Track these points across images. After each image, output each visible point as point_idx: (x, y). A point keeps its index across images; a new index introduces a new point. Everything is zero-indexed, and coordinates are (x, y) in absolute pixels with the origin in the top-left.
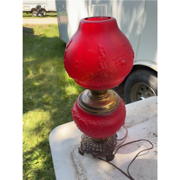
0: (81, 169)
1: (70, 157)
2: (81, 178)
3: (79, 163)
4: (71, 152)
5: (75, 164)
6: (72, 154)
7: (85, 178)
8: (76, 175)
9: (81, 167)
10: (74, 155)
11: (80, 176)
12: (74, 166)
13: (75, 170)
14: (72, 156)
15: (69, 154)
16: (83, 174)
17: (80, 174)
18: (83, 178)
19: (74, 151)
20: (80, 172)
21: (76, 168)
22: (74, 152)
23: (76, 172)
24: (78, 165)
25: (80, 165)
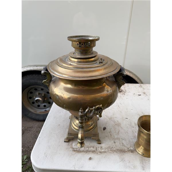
0: (92, 148)
1: (77, 153)
2: (99, 150)
3: (86, 148)
4: (73, 150)
5: (86, 151)
6: (74, 151)
7: (100, 147)
8: (95, 153)
9: (90, 148)
10: (77, 149)
11: (97, 150)
12: (86, 152)
13: (90, 153)
14: (77, 151)
15: (74, 153)
16: (97, 148)
17: (95, 150)
18: (99, 149)
19: (72, 148)
20: (94, 149)
21: (90, 151)
22: (74, 148)
23: (93, 153)
24: (87, 149)
25: (88, 148)
